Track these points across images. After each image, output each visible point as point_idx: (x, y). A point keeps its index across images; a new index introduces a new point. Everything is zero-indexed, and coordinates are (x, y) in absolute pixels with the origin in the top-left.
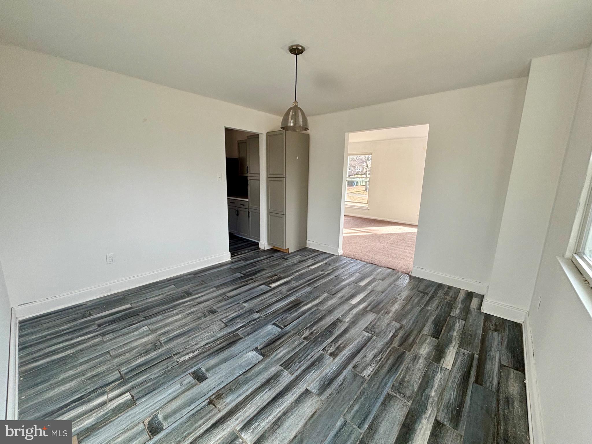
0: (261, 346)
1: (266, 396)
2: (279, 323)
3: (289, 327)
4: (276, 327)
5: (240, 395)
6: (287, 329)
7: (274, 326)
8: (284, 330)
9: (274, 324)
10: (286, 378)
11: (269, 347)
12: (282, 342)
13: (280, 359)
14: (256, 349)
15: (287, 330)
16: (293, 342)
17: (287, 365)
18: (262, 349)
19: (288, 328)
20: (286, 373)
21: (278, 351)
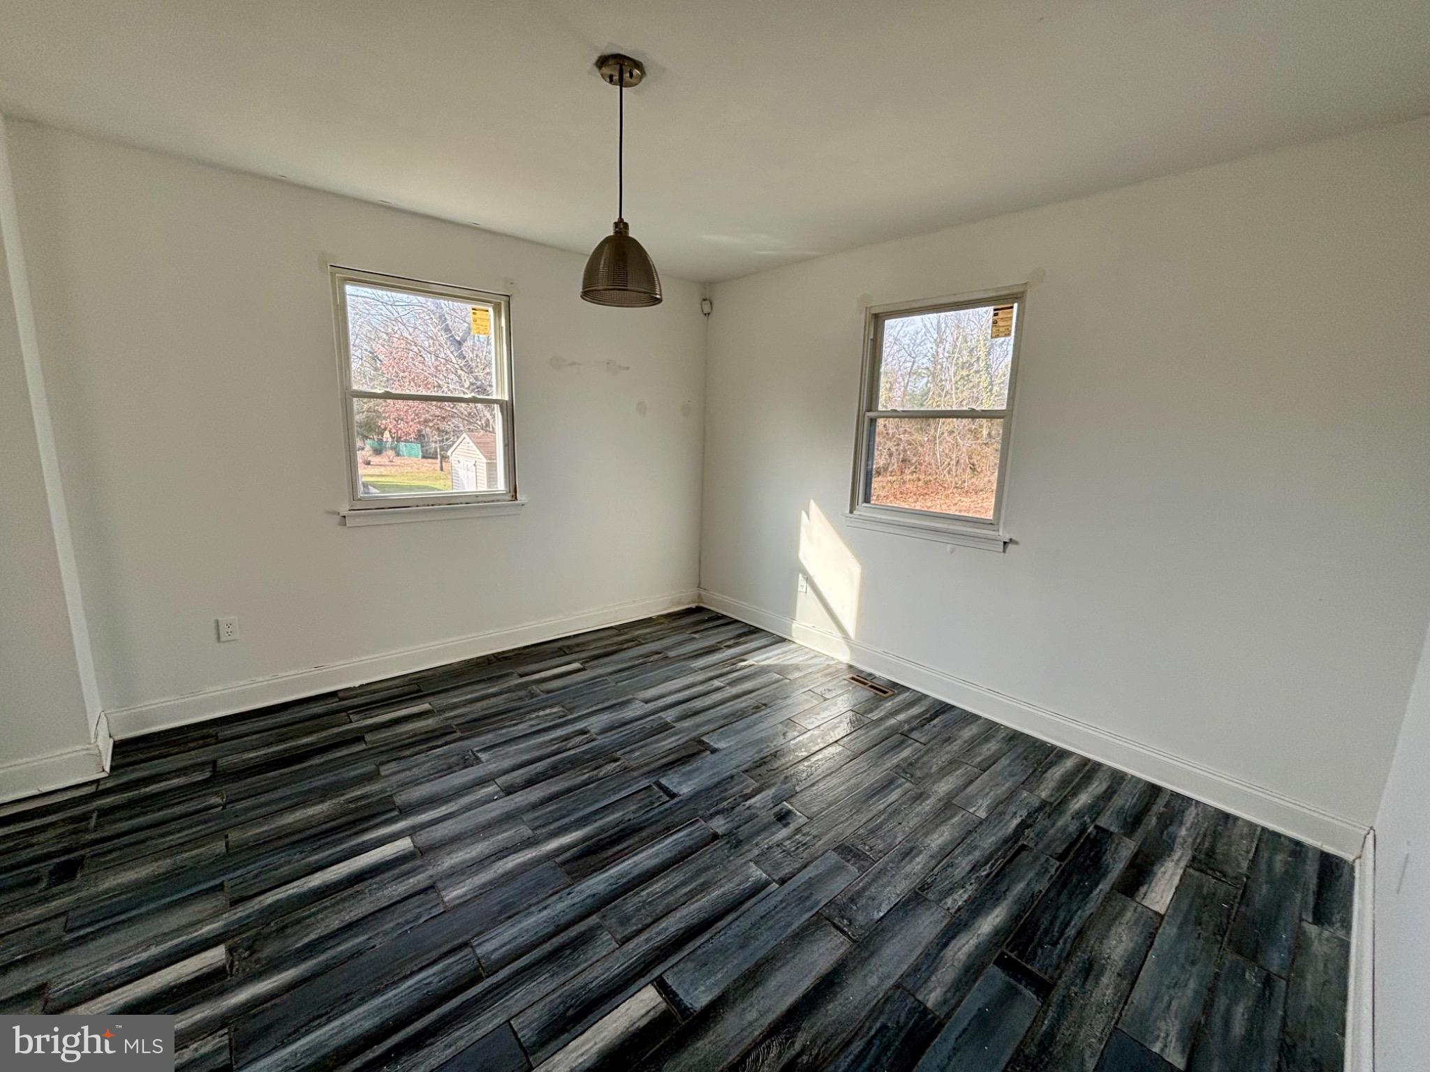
0: (704, 754)
1: (698, 704)
2: (661, 797)
3: (641, 783)
4: (671, 788)
5: (731, 706)
6: (647, 780)
7: (675, 791)
8: (654, 779)
9: (672, 796)
10: (669, 716)
11: (690, 753)
12: (663, 758)
13: (675, 734)
14: (714, 751)
15: (646, 778)
16: (642, 756)
17: (665, 727)
18: (704, 751)
19: (644, 783)
20: (669, 720)
21: (674, 744)
